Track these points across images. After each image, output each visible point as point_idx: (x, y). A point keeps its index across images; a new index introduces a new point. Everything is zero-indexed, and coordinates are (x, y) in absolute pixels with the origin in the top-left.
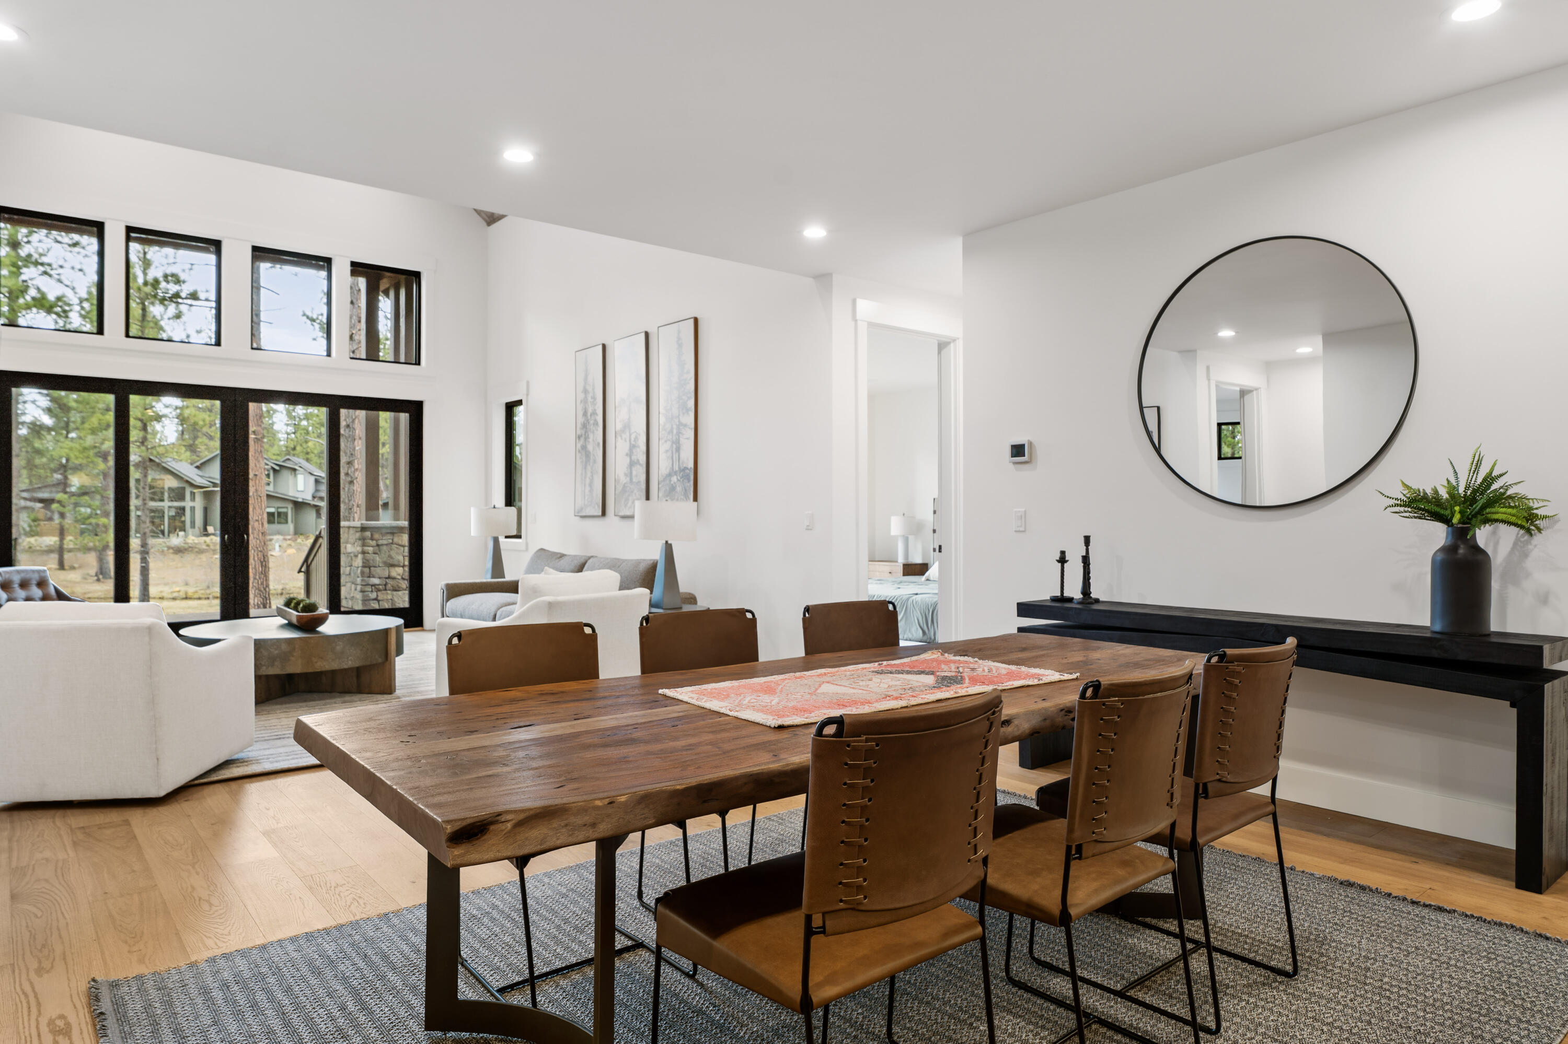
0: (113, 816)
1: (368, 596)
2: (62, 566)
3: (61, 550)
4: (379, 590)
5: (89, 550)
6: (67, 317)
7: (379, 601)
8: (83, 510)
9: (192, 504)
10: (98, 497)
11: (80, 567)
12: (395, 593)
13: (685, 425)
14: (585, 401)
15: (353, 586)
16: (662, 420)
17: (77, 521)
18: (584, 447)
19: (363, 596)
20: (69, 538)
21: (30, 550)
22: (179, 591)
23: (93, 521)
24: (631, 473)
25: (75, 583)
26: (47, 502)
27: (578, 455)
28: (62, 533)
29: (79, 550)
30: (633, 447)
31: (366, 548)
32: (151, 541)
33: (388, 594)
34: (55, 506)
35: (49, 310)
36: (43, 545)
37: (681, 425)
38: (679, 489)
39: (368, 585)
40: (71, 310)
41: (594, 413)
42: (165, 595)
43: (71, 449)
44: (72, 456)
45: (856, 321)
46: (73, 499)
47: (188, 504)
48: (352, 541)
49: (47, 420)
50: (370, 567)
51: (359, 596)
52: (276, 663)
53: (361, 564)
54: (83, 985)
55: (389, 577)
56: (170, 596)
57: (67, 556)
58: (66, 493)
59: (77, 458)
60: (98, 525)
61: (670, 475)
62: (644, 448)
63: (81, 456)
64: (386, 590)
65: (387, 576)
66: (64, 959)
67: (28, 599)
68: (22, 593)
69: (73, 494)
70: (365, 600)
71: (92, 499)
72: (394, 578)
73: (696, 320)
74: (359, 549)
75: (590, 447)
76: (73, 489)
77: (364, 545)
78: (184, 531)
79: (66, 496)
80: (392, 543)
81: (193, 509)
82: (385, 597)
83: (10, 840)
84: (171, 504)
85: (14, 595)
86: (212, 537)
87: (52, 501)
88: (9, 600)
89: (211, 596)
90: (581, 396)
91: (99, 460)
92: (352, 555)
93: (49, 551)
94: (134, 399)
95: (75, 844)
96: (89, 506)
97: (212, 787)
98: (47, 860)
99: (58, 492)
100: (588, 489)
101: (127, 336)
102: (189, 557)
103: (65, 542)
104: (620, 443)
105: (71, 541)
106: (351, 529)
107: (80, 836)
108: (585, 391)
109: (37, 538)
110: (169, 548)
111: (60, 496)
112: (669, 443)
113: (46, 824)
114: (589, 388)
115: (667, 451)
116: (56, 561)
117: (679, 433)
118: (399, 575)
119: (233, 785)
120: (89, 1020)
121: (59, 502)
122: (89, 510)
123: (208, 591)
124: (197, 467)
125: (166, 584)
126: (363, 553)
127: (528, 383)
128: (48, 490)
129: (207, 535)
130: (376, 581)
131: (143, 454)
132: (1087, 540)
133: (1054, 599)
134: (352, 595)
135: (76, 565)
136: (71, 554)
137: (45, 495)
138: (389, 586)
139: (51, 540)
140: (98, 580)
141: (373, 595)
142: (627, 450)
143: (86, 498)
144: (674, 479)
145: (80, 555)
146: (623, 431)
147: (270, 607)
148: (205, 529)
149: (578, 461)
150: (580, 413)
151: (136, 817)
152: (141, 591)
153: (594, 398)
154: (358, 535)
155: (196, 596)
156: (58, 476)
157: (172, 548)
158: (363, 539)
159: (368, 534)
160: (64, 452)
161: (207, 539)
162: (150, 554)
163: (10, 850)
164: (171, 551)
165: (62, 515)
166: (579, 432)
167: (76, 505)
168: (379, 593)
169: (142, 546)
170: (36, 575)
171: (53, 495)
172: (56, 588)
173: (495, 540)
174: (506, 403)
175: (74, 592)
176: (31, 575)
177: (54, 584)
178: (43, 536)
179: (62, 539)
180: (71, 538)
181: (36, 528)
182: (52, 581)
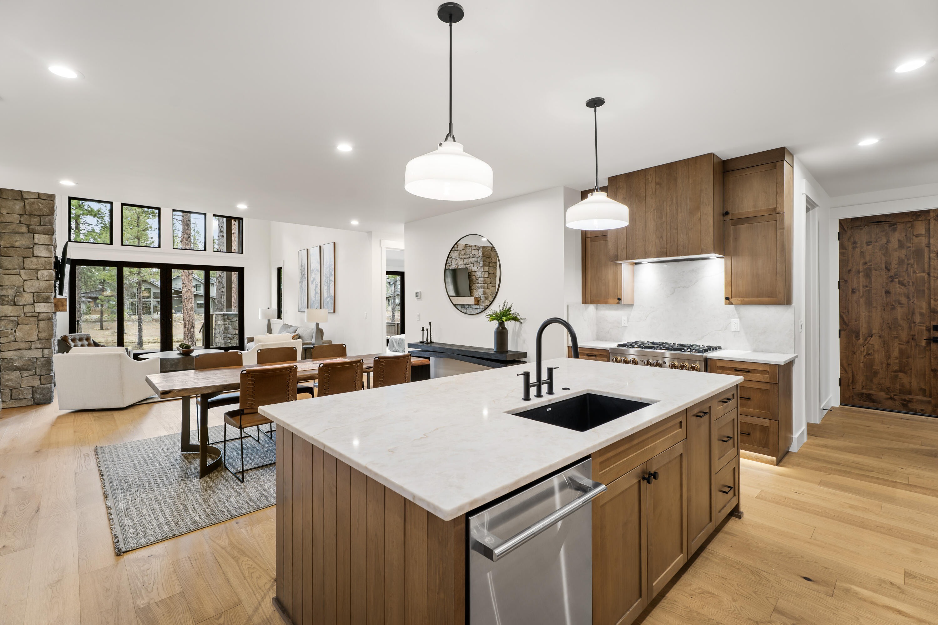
0: (108, 413)
1: (226, 341)
2: (102, 328)
3: (101, 321)
4: (231, 339)
5: (114, 321)
6: (103, 219)
7: (231, 343)
8: (111, 302)
11: (110, 329)
13: (331, 280)
14: (301, 269)
15: (221, 338)
16: (325, 278)
17: (109, 308)
18: (301, 286)
19: (224, 342)
21: (87, 321)
22: (157, 339)
24: (316, 296)
25: (108, 336)
26: (96, 299)
27: (300, 289)
28: (102, 313)
29: (110, 321)
30: (316, 287)
31: (225, 323)
32: (143, 317)
34: (98, 301)
35: (95, 216)
36: (93, 319)
37: (330, 280)
38: (329, 303)
39: (227, 337)
40: (105, 216)
41: (304, 274)
42: (151, 341)
45: (381, 247)
46: (106, 298)
48: (220, 320)
50: (227, 330)
51: (223, 341)
52: (173, 367)
53: (223, 329)
54: (93, 448)
56: (153, 341)
57: (104, 323)
58: (103, 295)
59: (108, 280)
61: (327, 298)
62: (319, 288)
63: (110, 278)
65: (234, 333)
66: (89, 443)
67: (82, 346)
68: (79, 343)
69: (107, 296)
70: (225, 343)
72: (237, 334)
73: (334, 243)
74: (223, 323)
75: (303, 286)
76: (107, 293)
77: (224, 322)
79: (103, 297)
80: (236, 321)
82: (234, 342)
83: (74, 420)
85: (77, 344)
88: (74, 346)
89: (158, 343)
90: (300, 267)
92: (220, 325)
93: (96, 322)
94: (125, 269)
95: (95, 420)
97: (142, 405)
98: (86, 424)
99: (100, 294)
100: (302, 302)
101: (122, 244)
103: (104, 317)
104: (312, 285)
105: (106, 317)
106: (220, 315)
107: (97, 418)
108: (302, 266)
109: (89, 316)
110: (153, 319)
111: (100, 297)
112: (327, 286)
113: (85, 416)
114: (303, 265)
115: (326, 289)
116: (99, 326)
117: (329, 283)
119: (150, 404)
120: (94, 454)
121: (101, 299)
125: (151, 336)
126: (224, 324)
127: (284, 261)
128: (95, 293)
130: (230, 336)
131: (139, 279)
132: (430, 323)
133: (421, 342)
134: (220, 341)
135: (109, 328)
136: (106, 323)
137: (94, 295)
139: (96, 316)
141: (229, 341)
142: (314, 288)
143: (113, 297)
144: (328, 299)
145: (110, 323)
146: (313, 281)
147: (196, 346)
149: (300, 291)
150: (300, 274)
151: (116, 414)
152: (138, 339)
153: (304, 268)
154: (222, 317)
156: (100, 287)
157: (155, 320)
158: (224, 319)
159: (226, 317)
160: (102, 276)
162: (143, 323)
163: (74, 422)
164: (154, 321)
165: (102, 306)
166: (300, 281)
167: (109, 301)
168: (231, 341)
169: (139, 320)
170: (86, 336)
171: (97, 295)
172: (93, 341)
173: (269, 321)
174: (278, 268)
175: (107, 340)
176: (83, 336)
177: (92, 340)
178: (92, 314)
179: (102, 316)
180: (106, 315)
181: (89, 311)
182: (92, 338)
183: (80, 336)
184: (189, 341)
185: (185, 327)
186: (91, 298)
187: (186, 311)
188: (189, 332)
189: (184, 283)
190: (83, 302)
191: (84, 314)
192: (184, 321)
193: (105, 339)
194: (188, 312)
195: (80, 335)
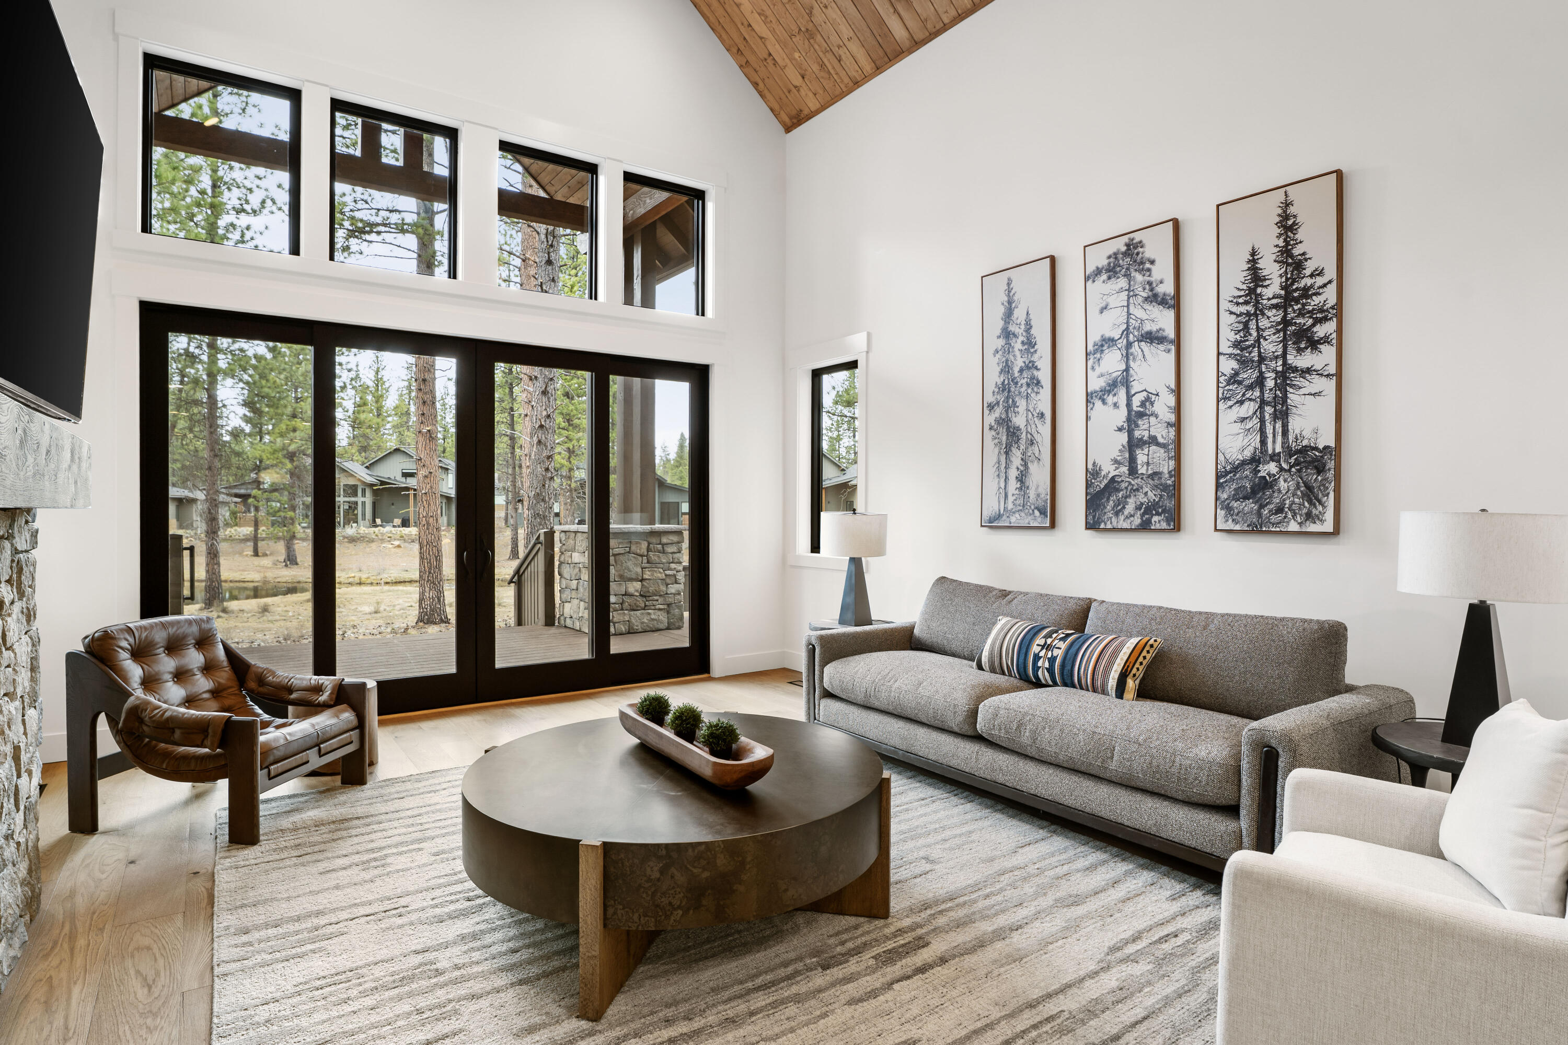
2: (256, 554)
3: (255, 540)
4: (615, 610)
5: (279, 538)
8: (274, 504)
9: (363, 499)
10: (286, 493)
11: (271, 554)
12: (632, 613)
13: (1306, 371)
15: (582, 603)
17: (268, 514)
18: (1004, 422)
20: (262, 528)
21: (230, 539)
23: (282, 514)
24: (1132, 459)
25: (267, 568)
26: (245, 497)
27: (989, 435)
28: (256, 524)
29: (270, 539)
30: (1136, 416)
33: (624, 614)
34: (251, 500)
36: (241, 535)
38: (1284, 485)
41: (1030, 367)
43: (264, 451)
44: (265, 457)
46: (266, 495)
47: (360, 499)
48: (581, 549)
49: (248, 429)
55: (626, 594)
57: (260, 544)
58: (259, 489)
59: (268, 459)
60: (285, 518)
61: (1253, 461)
62: (1170, 417)
63: (272, 457)
64: (622, 609)
69: (265, 491)
71: (281, 495)
72: (631, 595)
75: (1019, 420)
76: (266, 486)
78: (357, 522)
79: (260, 492)
80: (629, 552)
81: (364, 503)
84: (347, 499)
86: (380, 528)
87: (249, 496)
89: (382, 582)
90: (995, 343)
91: (287, 461)
92: (581, 566)
93: (245, 540)
96: (279, 501)
99: (253, 489)
100: (1013, 485)
102: (361, 546)
103: (260, 531)
105: (264, 531)
106: (579, 534)
108: (1007, 334)
109: (236, 528)
111: (255, 492)
112: (1251, 405)
114: (1018, 329)
115: (1244, 419)
116: (252, 549)
118: (637, 591)
121: (255, 497)
122: (278, 505)
123: (379, 577)
124: (367, 467)
127: (871, 335)
128: (244, 487)
129: (376, 526)
134: (581, 615)
135: (268, 552)
136: (264, 543)
137: (244, 491)
138: (626, 605)
139: (248, 530)
140: (286, 566)
143: (277, 494)
144: (1270, 468)
145: (271, 543)
146: (1109, 391)
148: (374, 521)
149: (989, 443)
150: (994, 369)
153: (1029, 343)
155: (369, 581)
156: (253, 475)
160: (257, 454)
161: (376, 530)
165: (257, 509)
167: (268, 500)
170: (195, 629)
171: (249, 491)
172: (228, 651)
173: (856, 563)
174: (813, 371)
175: (265, 577)
176: (185, 629)
177: (222, 641)
178: (240, 527)
179: (256, 530)
180: (264, 528)
181: (235, 520)
182: (219, 636)
183: (172, 631)
184: (430, 589)
185: (422, 558)
186: (237, 496)
187: (424, 522)
188: (430, 569)
189: (420, 459)
190: (226, 503)
191: (227, 525)
192: (421, 544)
193: (262, 575)
194: (428, 523)
195: (172, 624)
